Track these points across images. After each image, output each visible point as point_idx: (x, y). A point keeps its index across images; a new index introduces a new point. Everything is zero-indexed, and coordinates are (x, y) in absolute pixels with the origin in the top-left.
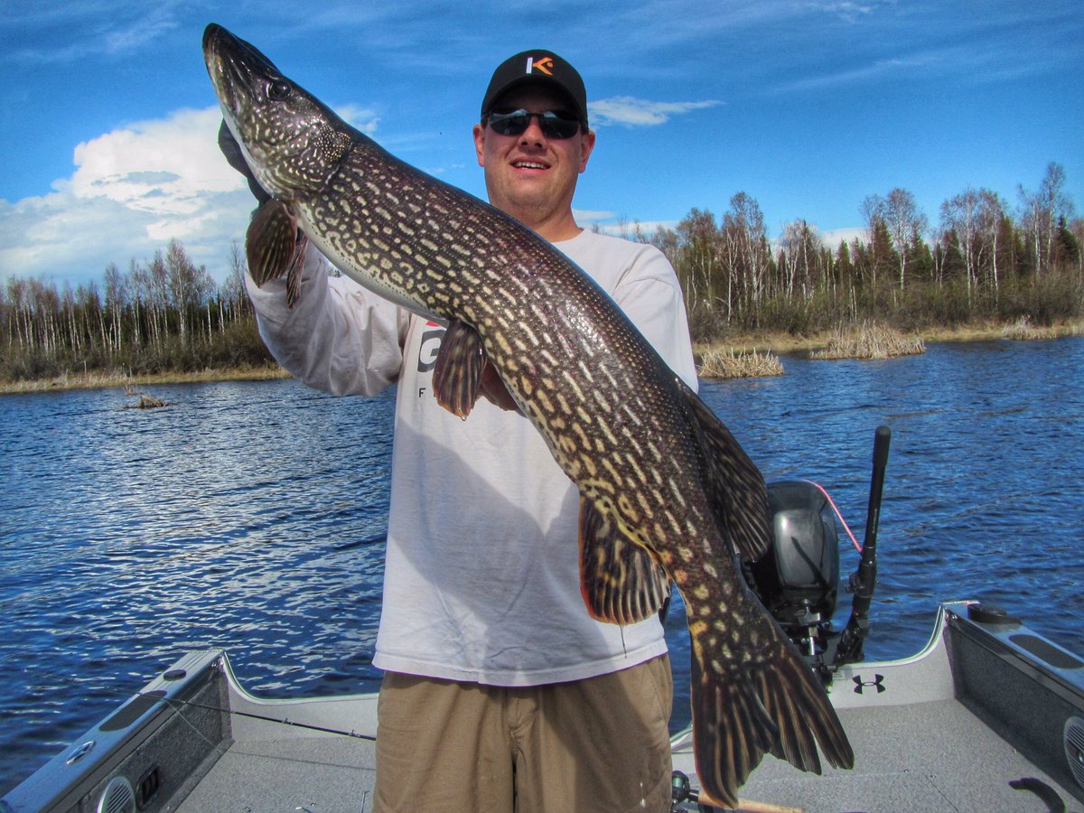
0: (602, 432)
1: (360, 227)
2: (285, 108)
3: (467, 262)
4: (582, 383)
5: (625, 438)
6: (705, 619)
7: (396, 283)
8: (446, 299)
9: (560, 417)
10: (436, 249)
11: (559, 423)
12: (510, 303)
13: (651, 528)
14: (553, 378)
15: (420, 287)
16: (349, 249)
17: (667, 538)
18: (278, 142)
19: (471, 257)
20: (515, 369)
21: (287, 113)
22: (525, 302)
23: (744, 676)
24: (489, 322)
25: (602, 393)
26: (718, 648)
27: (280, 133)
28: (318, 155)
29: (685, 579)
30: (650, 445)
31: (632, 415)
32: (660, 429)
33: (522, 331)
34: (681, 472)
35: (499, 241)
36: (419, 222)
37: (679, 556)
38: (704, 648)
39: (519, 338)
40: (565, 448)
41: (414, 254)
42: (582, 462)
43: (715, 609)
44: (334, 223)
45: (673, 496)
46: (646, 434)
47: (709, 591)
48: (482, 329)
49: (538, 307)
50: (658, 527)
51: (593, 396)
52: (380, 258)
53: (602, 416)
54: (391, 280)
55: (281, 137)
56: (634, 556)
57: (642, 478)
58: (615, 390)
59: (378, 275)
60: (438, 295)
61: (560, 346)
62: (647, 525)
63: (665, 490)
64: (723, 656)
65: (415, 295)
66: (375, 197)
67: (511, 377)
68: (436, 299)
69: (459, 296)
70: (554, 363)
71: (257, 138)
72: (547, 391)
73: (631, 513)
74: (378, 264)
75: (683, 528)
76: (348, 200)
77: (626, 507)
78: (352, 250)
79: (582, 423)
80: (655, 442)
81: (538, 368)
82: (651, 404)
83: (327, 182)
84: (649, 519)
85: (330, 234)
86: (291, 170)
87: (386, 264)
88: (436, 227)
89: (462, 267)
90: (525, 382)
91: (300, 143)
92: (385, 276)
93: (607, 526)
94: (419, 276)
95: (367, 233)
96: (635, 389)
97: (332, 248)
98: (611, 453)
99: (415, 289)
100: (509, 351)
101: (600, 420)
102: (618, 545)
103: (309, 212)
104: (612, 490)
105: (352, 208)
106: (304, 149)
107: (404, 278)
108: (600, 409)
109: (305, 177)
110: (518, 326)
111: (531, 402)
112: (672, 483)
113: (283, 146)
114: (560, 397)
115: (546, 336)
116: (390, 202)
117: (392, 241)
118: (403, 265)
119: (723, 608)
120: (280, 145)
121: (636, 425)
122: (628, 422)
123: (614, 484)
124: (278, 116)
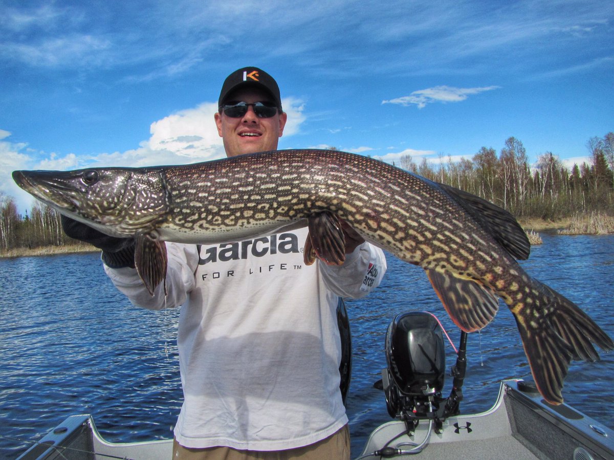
0: (426, 227)
1: (215, 207)
2: (103, 184)
3: (299, 180)
4: (403, 206)
5: (440, 224)
6: (520, 301)
7: (262, 219)
8: (302, 206)
9: (400, 231)
10: (274, 185)
11: (401, 235)
12: (339, 185)
13: (475, 265)
14: (386, 212)
15: (279, 210)
16: (217, 223)
17: (486, 266)
18: (116, 204)
19: (299, 176)
20: (362, 218)
21: (107, 186)
22: (346, 181)
23: (547, 324)
24: (335, 202)
25: (416, 206)
26: (532, 313)
27: (113, 199)
28: (147, 194)
29: (503, 284)
30: (454, 221)
31: (437, 210)
32: (454, 211)
33: (355, 195)
34: (475, 228)
35: (308, 160)
36: (251, 180)
37: (496, 273)
38: (524, 317)
39: (356, 200)
40: (409, 247)
41: (262, 197)
42: (421, 250)
43: (524, 292)
44: (196, 217)
45: (478, 242)
46: (449, 216)
47: (518, 284)
48: (333, 208)
49: (355, 179)
50: (478, 263)
51: (412, 211)
52: (242, 213)
53: (422, 218)
54: (256, 220)
55: (116, 200)
56: (469, 288)
57: (458, 240)
58: (421, 202)
59: (245, 224)
60: (295, 207)
61: (380, 193)
62: (472, 265)
63: (473, 242)
64: (535, 317)
65: (279, 218)
66: (210, 187)
67: (360, 224)
68: (295, 210)
69: (309, 199)
70: (382, 203)
71: (100, 211)
72: (387, 221)
73: (461, 263)
74: (242, 217)
75: (491, 256)
76: (194, 200)
77: (456, 261)
78: (220, 222)
79: (413, 228)
80: (455, 218)
81: (376, 211)
82: (443, 200)
83: (168, 203)
84: (472, 261)
85: (196, 226)
86: (138, 213)
87: (247, 214)
88: (264, 175)
89: (298, 184)
90: (371, 222)
91: (129, 195)
92: (251, 220)
93: (447, 279)
94: (275, 205)
95: (223, 207)
96: (431, 196)
97: (204, 231)
98: (436, 236)
99: (276, 214)
100: (354, 210)
101: (422, 221)
102: (458, 286)
103: (171, 225)
104: (444, 256)
105: (200, 202)
106: (135, 198)
107: (265, 213)
108: (419, 215)
109: (151, 210)
110: (351, 194)
111: (379, 232)
112: (474, 235)
113: (121, 204)
114: (395, 220)
115: (369, 192)
116: (222, 183)
117: (243, 200)
118: (259, 207)
119: (527, 290)
120: (119, 205)
121: (442, 214)
122: (437, 215)
123: (445, 252)
124: (104, 191)
